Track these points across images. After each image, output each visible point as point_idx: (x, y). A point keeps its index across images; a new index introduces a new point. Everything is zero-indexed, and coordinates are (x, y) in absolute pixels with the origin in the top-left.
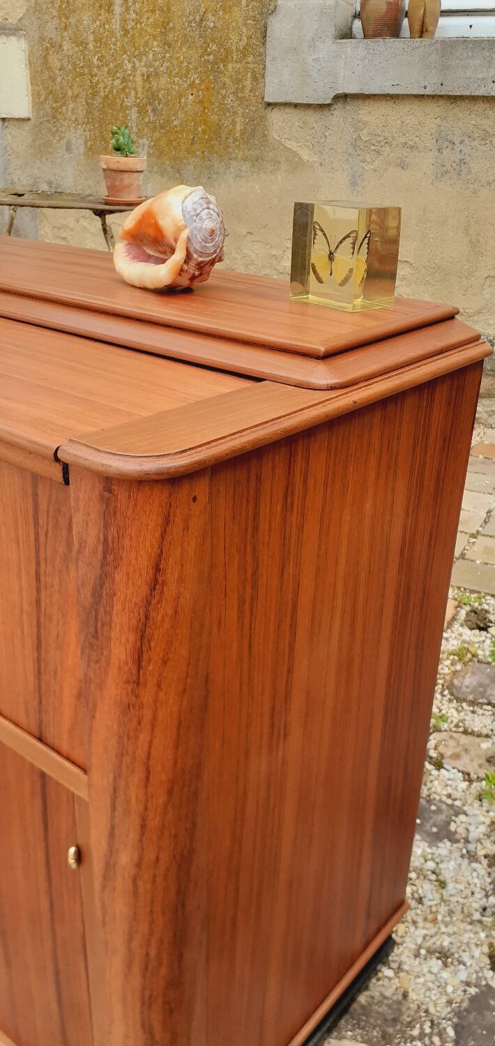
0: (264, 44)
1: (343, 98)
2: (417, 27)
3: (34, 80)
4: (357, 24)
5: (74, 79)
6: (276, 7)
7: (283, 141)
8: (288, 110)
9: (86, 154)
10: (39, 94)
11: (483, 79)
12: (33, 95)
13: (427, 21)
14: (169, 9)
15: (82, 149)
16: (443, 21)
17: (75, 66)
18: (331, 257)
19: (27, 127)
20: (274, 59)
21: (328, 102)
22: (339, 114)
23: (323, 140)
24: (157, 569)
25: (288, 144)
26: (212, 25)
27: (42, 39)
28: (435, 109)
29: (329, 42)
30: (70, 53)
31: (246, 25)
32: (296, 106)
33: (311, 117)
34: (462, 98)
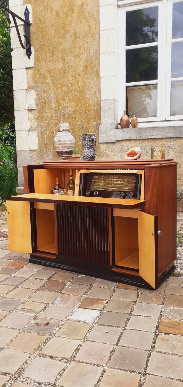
0: (98, 130)
1: (118, 141)
2: (133, 126)
3: (39, 141)
4: (119, 126)
5: (50, 140)
6: (101, 123)
7: (104, 151)
8: (105, 144)
9: (53, 157)
10: (40, 144)
11: (149, 135)
12: (39, 144)
13: (136, 124)
14: (74, 124)
15: (52, 156)
16: (139, 124)
17: (50, 137)
18: (157, 154)
19: (37, 152)
20: (101, 134)
21: (114, 142)
22: (117, 144)
23: (114, 150)
24: (155, 177)
25: (105, 151)
26: (85, 127)
27: (41, 132)
28: (140, 142)
29: (114, 129)
30: (49, 134)
31: (94, 127)
32: (107, 143)
33: (111, 145)
34: (145, 139)
